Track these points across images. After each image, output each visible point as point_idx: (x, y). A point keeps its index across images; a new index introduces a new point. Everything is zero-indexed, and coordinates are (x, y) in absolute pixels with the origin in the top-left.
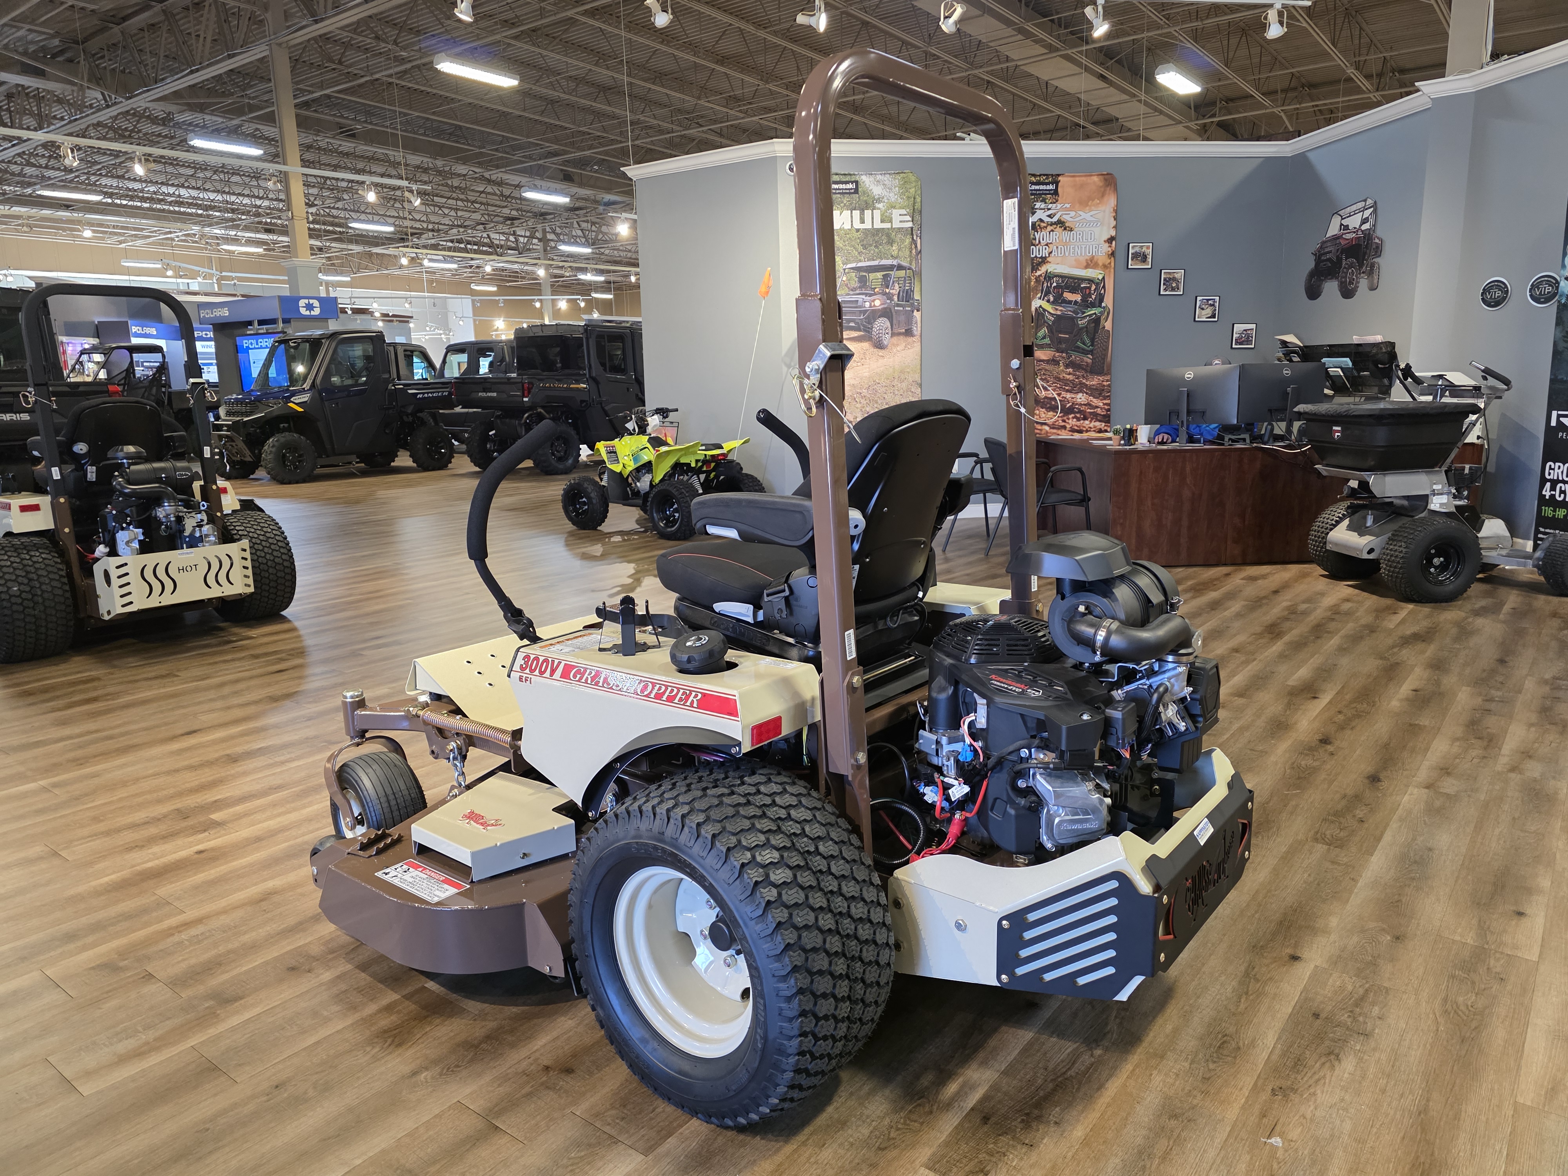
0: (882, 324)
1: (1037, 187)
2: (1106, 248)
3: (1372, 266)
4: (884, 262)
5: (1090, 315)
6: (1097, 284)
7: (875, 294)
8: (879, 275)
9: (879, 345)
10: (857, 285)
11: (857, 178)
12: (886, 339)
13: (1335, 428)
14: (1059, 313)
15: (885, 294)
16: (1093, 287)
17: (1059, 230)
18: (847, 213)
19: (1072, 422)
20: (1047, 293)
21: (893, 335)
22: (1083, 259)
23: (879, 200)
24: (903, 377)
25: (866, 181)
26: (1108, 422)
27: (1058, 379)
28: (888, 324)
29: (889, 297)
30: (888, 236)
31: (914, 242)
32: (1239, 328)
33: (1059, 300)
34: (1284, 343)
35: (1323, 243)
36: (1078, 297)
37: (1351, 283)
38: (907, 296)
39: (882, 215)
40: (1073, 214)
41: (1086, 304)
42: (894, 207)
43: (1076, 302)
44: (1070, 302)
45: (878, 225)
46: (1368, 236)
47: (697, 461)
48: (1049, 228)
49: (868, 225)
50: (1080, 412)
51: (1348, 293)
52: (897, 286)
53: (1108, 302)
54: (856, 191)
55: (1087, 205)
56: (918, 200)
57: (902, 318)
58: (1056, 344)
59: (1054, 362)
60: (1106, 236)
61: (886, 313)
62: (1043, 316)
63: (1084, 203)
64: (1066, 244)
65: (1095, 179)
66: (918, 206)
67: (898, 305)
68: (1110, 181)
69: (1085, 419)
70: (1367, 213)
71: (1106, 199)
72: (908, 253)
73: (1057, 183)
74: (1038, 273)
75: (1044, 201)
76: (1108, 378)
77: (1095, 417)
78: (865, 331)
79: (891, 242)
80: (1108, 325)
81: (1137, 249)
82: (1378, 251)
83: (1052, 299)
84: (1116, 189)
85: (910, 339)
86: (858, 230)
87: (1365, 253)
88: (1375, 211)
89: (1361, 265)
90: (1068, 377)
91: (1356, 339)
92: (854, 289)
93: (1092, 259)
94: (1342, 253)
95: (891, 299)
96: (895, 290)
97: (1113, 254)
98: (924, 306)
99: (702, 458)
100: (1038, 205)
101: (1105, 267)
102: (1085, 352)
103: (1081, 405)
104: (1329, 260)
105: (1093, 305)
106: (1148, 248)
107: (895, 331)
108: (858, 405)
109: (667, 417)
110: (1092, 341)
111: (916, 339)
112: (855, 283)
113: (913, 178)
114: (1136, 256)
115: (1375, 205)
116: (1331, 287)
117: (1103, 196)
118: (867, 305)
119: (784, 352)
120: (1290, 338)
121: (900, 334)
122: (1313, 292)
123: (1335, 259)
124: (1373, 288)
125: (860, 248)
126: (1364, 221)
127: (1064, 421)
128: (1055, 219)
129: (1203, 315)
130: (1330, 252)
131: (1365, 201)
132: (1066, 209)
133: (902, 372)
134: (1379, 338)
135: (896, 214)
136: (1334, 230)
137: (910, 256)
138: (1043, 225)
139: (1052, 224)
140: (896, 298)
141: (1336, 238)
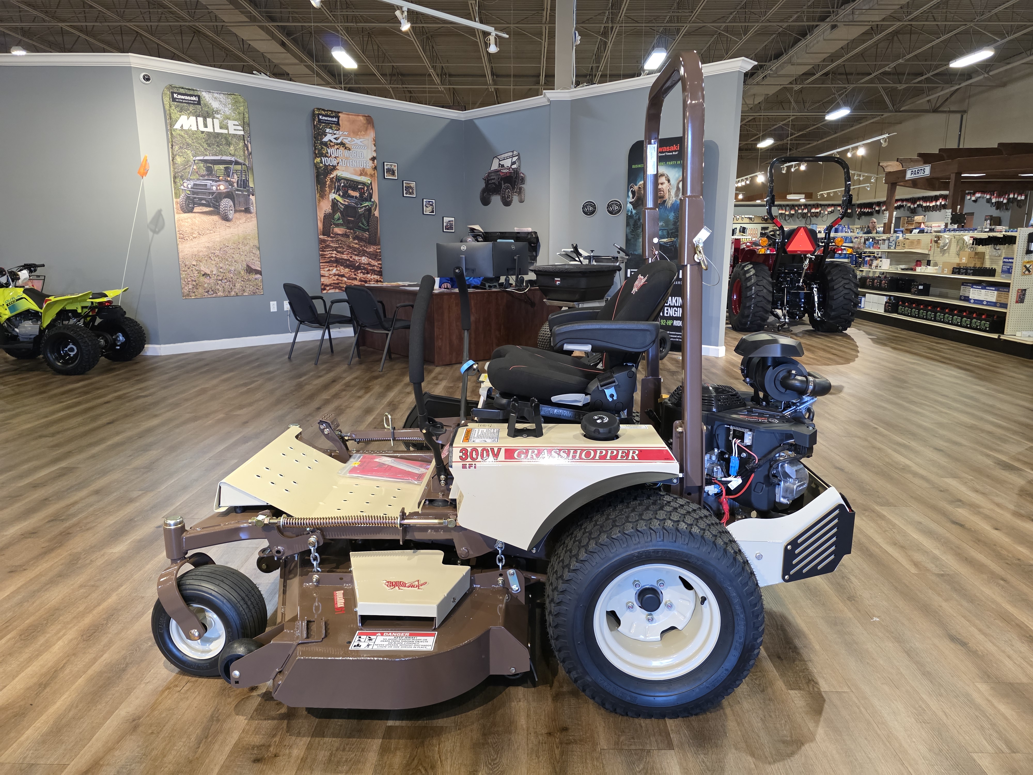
0: (226, 203)
1: (326, 118)
2: (370, 164)
3: (520, 189)
4: (224, 158)
5: (365, 206)
6: (368, 187)
7: (219, 181)
8: (222, 167)
9: (226, 218)
10: (205, 173)
11: (199, 93)
12: (231, 214)
13: (556, 279)
14: (346, 203)
15: (227, 181)
16: (366, 188)
17: (342, 149)
18: (193, 119)
19: (360, 275)
20: (338, 190)
21: (236, 211)
22: (358, 169)
23: (217, 112)
24: (245, 242)
25: (207, 97)
26: (381, 275)
27: (349, 247)
28: (232, 203)
29: (231, 184)
30: (226, 139)
31: (246, 146)
32: (446, 220)
33: (345, 195)
34: (473, 230)
35: (489, 173)
36: (356, 194)
37: (508, 197)
38: (244, 184)
39: (220, 123)
40: (349, 139)
41: (362, 199)
42: (229, 119)
43: (356, 197)
44: (353, 197)
45: (218, 130)
46: (516, 172)
47: (83, 308)
48: (336, 147)
49: (210, 129)
50: (364, 269)
51: (507, 203)
52: (236, 176)
53: (375, 198)
54: (199, 103)
55: (358, 135)
56: (247, 116)
57: (242, 199)
58: (346, 224)
59: (346, 235)
60: (371, 157)
61: (229, 195)
62: (337, 204)
63: (355, 133)
64: (347, 158)
65: (361, 118)
66: (246, 120)
67: (238, 190)
68: (370, 121)
69: (368, 273)
70: (515, 159)
71: (368, 132)
72: (242, 153)
73: (338, 117)
74: (332, 176)
75: (331, 128)
76: (379, 247)
77: (374, 272)
78: (214, 207)
79: (229, 144)
80: (377, 213)
81: (389, 167)
82: (523, 180)
83: (341, 194)
84: (373, 127)
85: (249, 215)
86: (203, 132)
87: (515, 182)
88: (519, 158)
89: (514, 188)
90: (355, 246)
91: (516, 230)
92: (203, 176)
93: (364, 170)
94: (501, 180)
95: (233, 186)
96: (235, 179)
97: (375, 168)
98: (256, 192)
99: (89, 304)
100: (328, 130)
101: (371, 176)
102: (365, 230)
103: (364, 264)
104: (494, 183)
105: (366, 200)
106: (395, 166)
107: (237, 209)
108: (213, 262)
109: (35, 271)
110: (368, 223)
111: (253, 215)
112: (203, 171)
113: (241, 100)
114: (388, 170)
115: (518, 155)
116: (496, 199)
117: (366, 130)
118: (214, 188)
119: (149, 220)
120: (477, 227)
121: (241, 211)
122: (486, 201)
123: (497, 183)
124: (521, 201)
125: (206, 146)
126: (513, 163)
127: (355, 275)
128: (339, 141)
129: (427, 211)
130: (494, 179)
131: (513, 152)
132: (345, 135)
133: (245, 238)
134: (530, 230)
135: (231, 123)
136: (495, 166)
137: (244, 155)
138: (332, 144)
139: (337, 144)
140: (235, 185)
141: (496, 171)
